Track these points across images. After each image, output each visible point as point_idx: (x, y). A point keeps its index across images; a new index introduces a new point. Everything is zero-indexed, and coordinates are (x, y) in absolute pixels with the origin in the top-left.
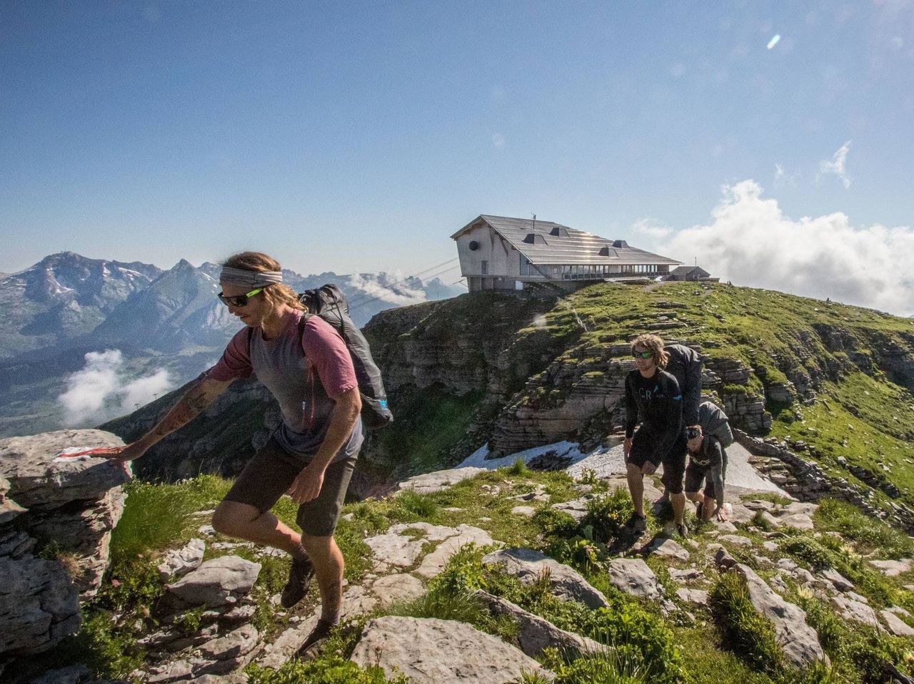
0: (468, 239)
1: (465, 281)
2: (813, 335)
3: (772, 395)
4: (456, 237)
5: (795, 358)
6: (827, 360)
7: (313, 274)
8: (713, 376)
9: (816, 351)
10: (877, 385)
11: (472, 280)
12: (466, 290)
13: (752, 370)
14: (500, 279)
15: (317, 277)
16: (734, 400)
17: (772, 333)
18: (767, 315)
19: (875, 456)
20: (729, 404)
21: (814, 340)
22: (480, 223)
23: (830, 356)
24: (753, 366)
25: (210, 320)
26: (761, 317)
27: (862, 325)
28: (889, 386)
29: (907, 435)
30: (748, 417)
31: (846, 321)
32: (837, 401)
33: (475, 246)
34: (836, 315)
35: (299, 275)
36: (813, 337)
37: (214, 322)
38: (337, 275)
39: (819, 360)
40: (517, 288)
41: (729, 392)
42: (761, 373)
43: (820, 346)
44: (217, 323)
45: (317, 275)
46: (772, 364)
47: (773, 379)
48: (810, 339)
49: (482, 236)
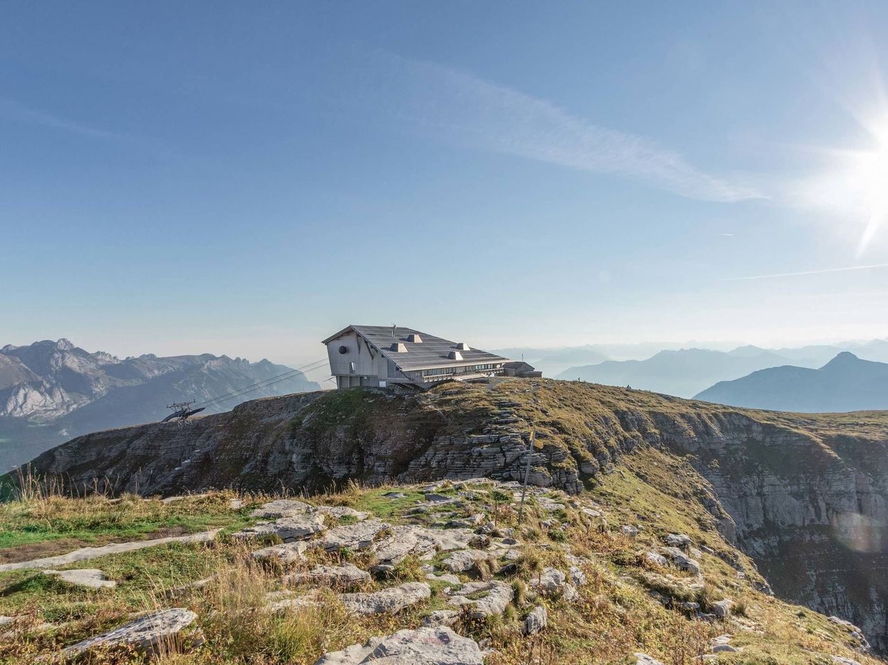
0: (338, 344)
1: (334, 379)
2: (615, 420)
3: (584, 469)
4: (326, 342)
5: (599, 441)
6: (625, 438)
7: (131, 356)
8: (543, 457)
9: (616, 433)
10: (662, 456)
11: (340, 379)
12: (335, 387)
13: (569, 452)
14: (366, 378)
15: (136, 359)
16: (558, 474)
17: (583, 423)
18: (579, 406)
19: (651, 508)
20: (555, 476)
21: (615, 424)
22: (349, 331)
23: (627, 434)
24: (570, 449)
25: (10, 407)
26: (576, 408)
27: (651, 409)
28: (672, 457)
29: (684, 495)
30: (567, 484)
31: (640, 406)
32: (631, 470)
33: (344, 350)
34: (632, 401)
35: (115, 358)
36: (615, 421)
37: (15, 409)
38: (158, 356)
39: (619, 439)
40: (381, 386)
41: (555, 468)
42: (575, 454)
43: (620, 429)
44: (19, 409)
45: (135, 357)
46: (583, 446)
47: (584, 458)
48: (612, 423)
49: (349, 342)
